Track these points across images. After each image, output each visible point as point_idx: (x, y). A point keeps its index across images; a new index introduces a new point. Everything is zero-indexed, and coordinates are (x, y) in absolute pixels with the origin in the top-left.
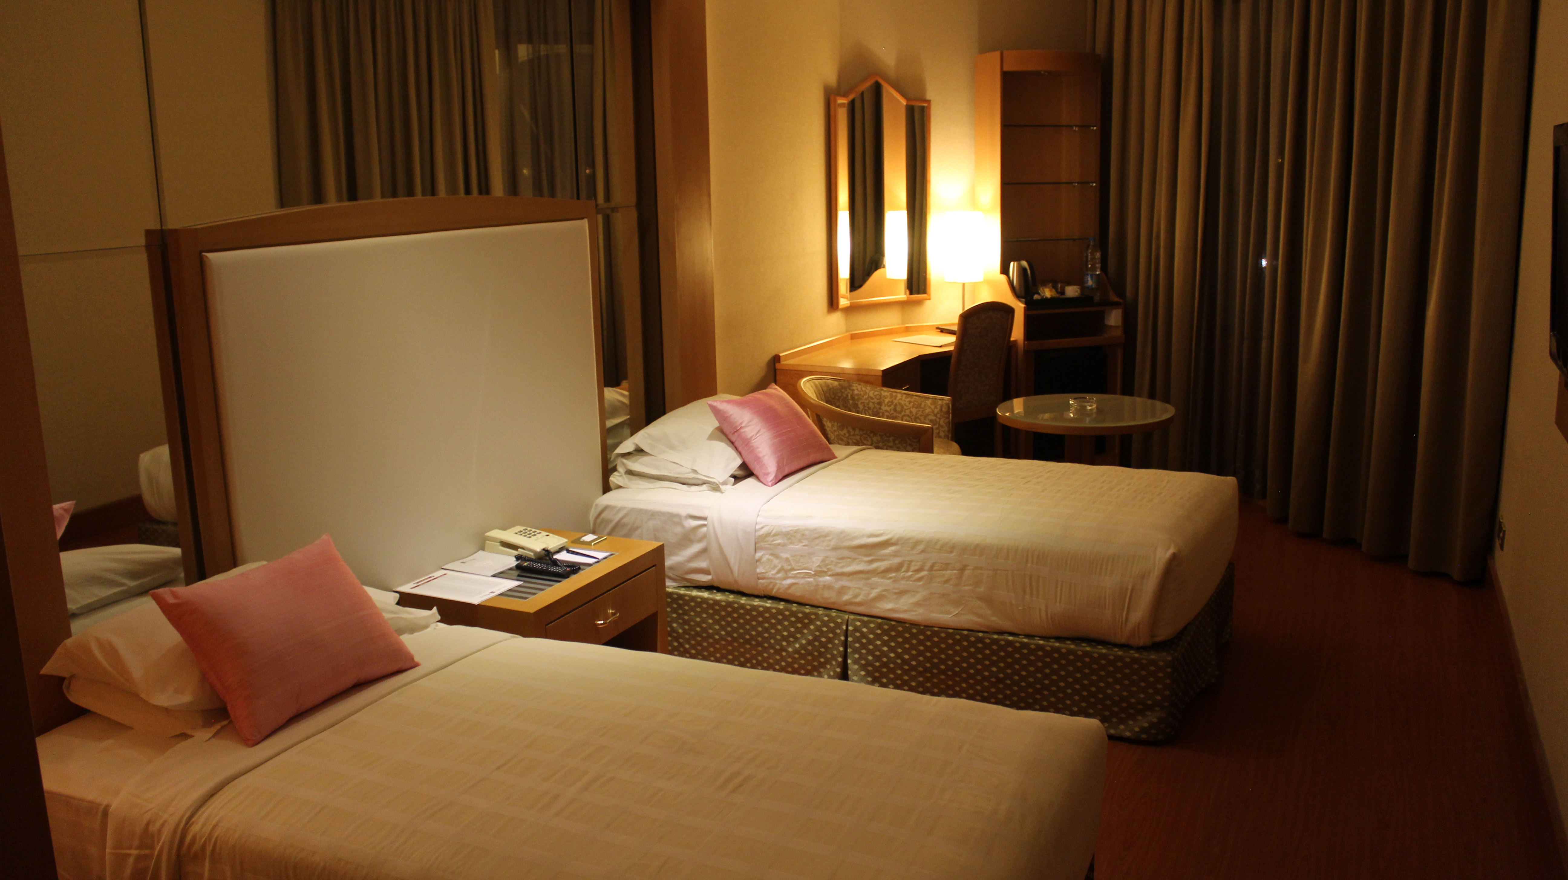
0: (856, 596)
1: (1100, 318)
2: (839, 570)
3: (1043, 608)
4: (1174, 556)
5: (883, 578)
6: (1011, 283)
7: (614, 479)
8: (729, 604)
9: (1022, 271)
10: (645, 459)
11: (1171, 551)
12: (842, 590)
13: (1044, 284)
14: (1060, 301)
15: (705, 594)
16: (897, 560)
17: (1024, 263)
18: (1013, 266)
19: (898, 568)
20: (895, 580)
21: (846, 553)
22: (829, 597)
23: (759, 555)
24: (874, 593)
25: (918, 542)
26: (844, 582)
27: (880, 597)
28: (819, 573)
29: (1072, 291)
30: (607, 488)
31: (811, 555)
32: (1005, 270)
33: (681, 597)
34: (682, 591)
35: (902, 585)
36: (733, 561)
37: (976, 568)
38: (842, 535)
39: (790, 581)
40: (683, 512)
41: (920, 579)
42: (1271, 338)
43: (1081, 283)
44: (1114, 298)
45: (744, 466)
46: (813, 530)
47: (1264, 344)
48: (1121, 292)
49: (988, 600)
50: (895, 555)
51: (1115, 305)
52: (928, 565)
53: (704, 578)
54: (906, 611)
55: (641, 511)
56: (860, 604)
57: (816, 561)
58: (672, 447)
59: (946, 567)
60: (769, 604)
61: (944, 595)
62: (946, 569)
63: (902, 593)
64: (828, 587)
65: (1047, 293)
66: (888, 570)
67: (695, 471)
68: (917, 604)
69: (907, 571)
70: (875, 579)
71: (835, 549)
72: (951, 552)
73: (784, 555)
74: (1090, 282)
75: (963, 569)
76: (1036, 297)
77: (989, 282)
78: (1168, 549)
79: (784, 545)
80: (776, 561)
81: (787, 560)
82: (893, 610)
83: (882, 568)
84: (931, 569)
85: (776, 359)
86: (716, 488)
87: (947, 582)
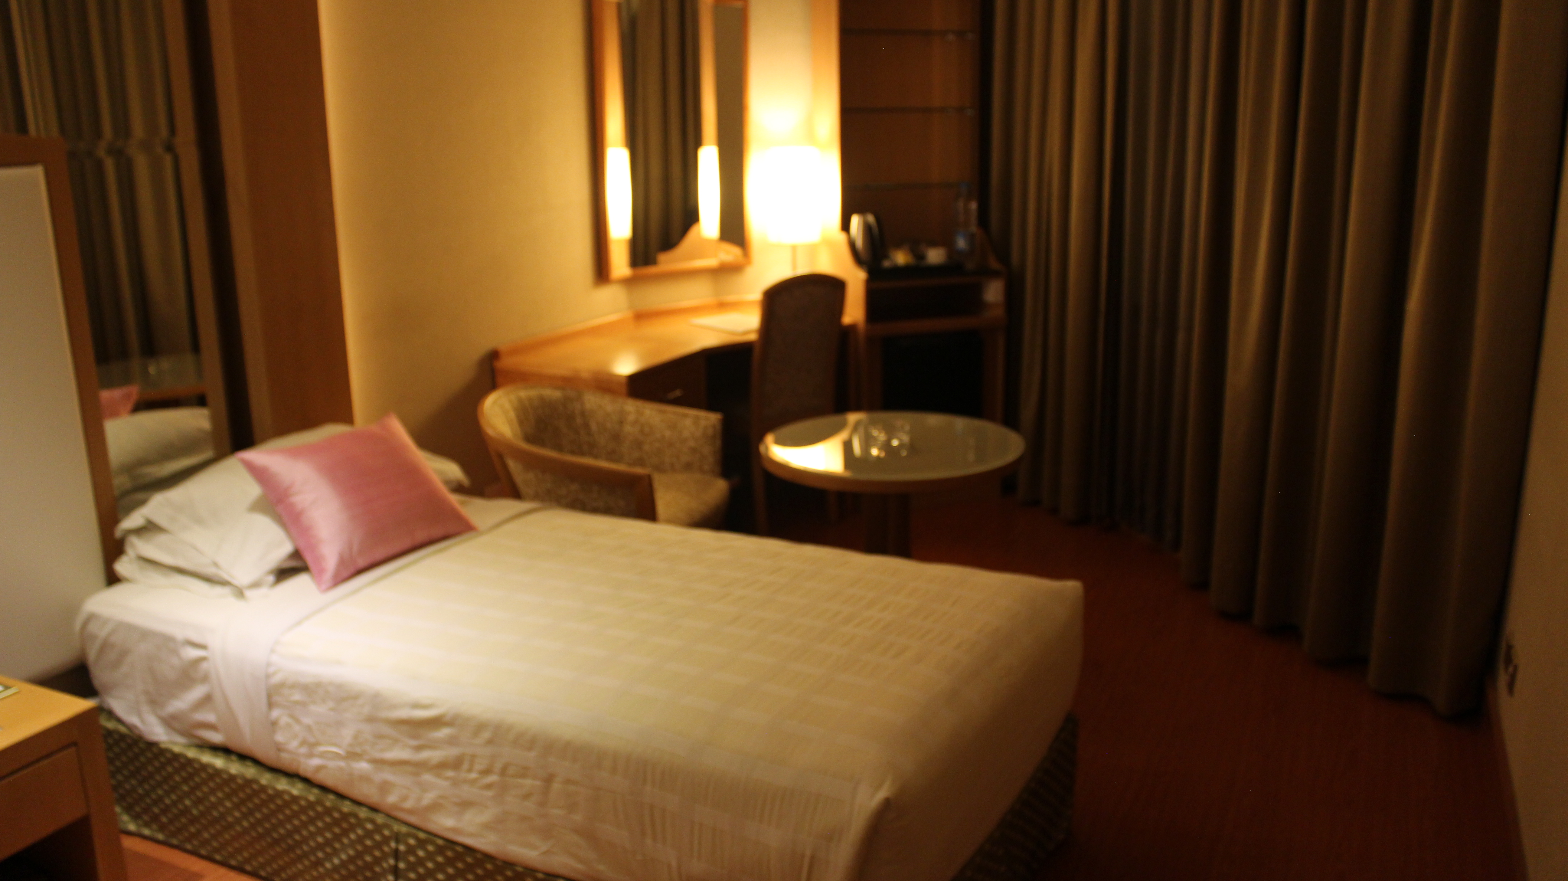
0: (405, 798)
1: (976, 290)
2: (378, 755)
3: (674, 863)
4: (887, 804)
5: (438, 776)
6: (852, 245)
7: (122, 567)
8: (249, 782)
9: (867, 229)
10: (161, 538)
11: (882, 794)
12: (385, 787)
13: (898, 245)
14: (918, 269)
15: (219, 762)
16: (451, 752)
17: (871, 218)
18: (856, 221)
19: (456, 764)
20: (455, 783)
21: (386, 730)
22: (367, 792)
23: (275, 713)
24: (428, 798)
25: (481, 727)
26: (387, 775)
27: (435, 807)
28: (352, 756)
29: (935, 256)
30: (112, 579)
31: (339, 724)
32: (845, 226)
33: (190, 762)
34: (191, 753)
35: (467, 792)
36: (243, 719)
37: (568, 781)
38: (376, 699)
39: (315, 762)
40: (180, 634)
41: (489, 787)
42: (1190, 328)
43: (946, 242)
44: (994, 264)
45: (296, 554)
46: (340, 686)
47: (1181, 337)
48: (1004, 256)
49: (589, 835)
50: (452, 741)
51: (995, 274)
52: (498, 766)
53: (216, 738)
54: (472, 835)
55: (130, 628)
56: (410, 812)
57: (347, 734)
58: (199, 521)
59: (524, 772)
60: (297, 789)
61: (524, 819)
62: (523, 776)
63: (465, 805)
64: (365, 778)
65: (901, 258)
66: (441, 766)
67: (216, 565)
68: (487, 826)
69: (470, 770)
70: (427, 777)
71: (371, 719)
72: (530, 749)
73: (307, 720)
74: (961, 243)
75: (549, 780)
76: (886, 264)
77: (828, 243)
78: (879, 787)
79: (303, 704)
80: (297, 728)
81: (309, 728)
82: (454, 830)
83: (435, 761)
84: (503, 772)
85: (494, 355)
86: (239, 593)
87: (527, 796)
